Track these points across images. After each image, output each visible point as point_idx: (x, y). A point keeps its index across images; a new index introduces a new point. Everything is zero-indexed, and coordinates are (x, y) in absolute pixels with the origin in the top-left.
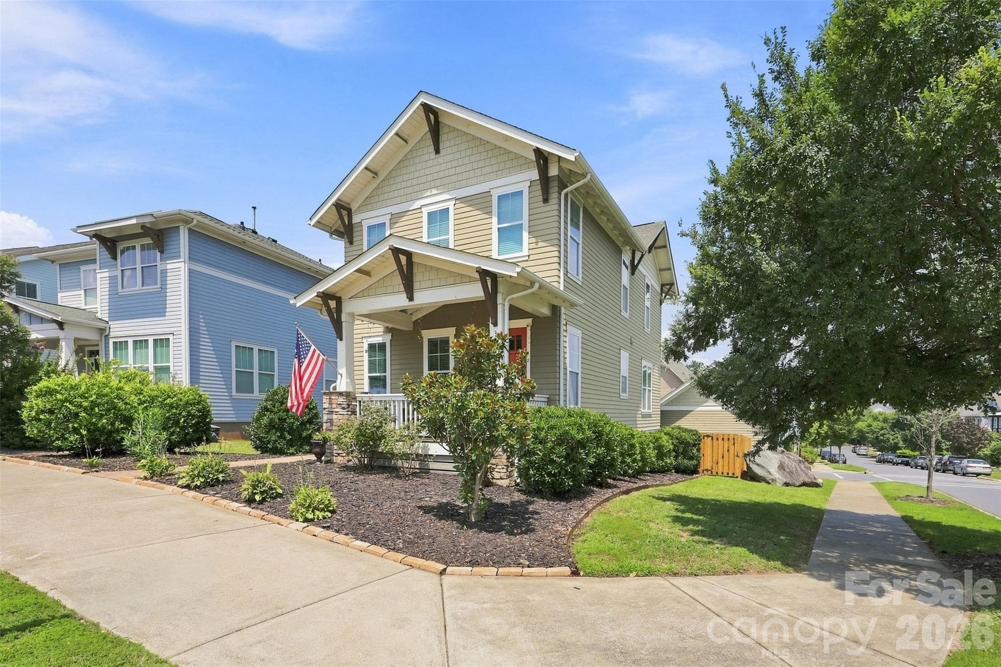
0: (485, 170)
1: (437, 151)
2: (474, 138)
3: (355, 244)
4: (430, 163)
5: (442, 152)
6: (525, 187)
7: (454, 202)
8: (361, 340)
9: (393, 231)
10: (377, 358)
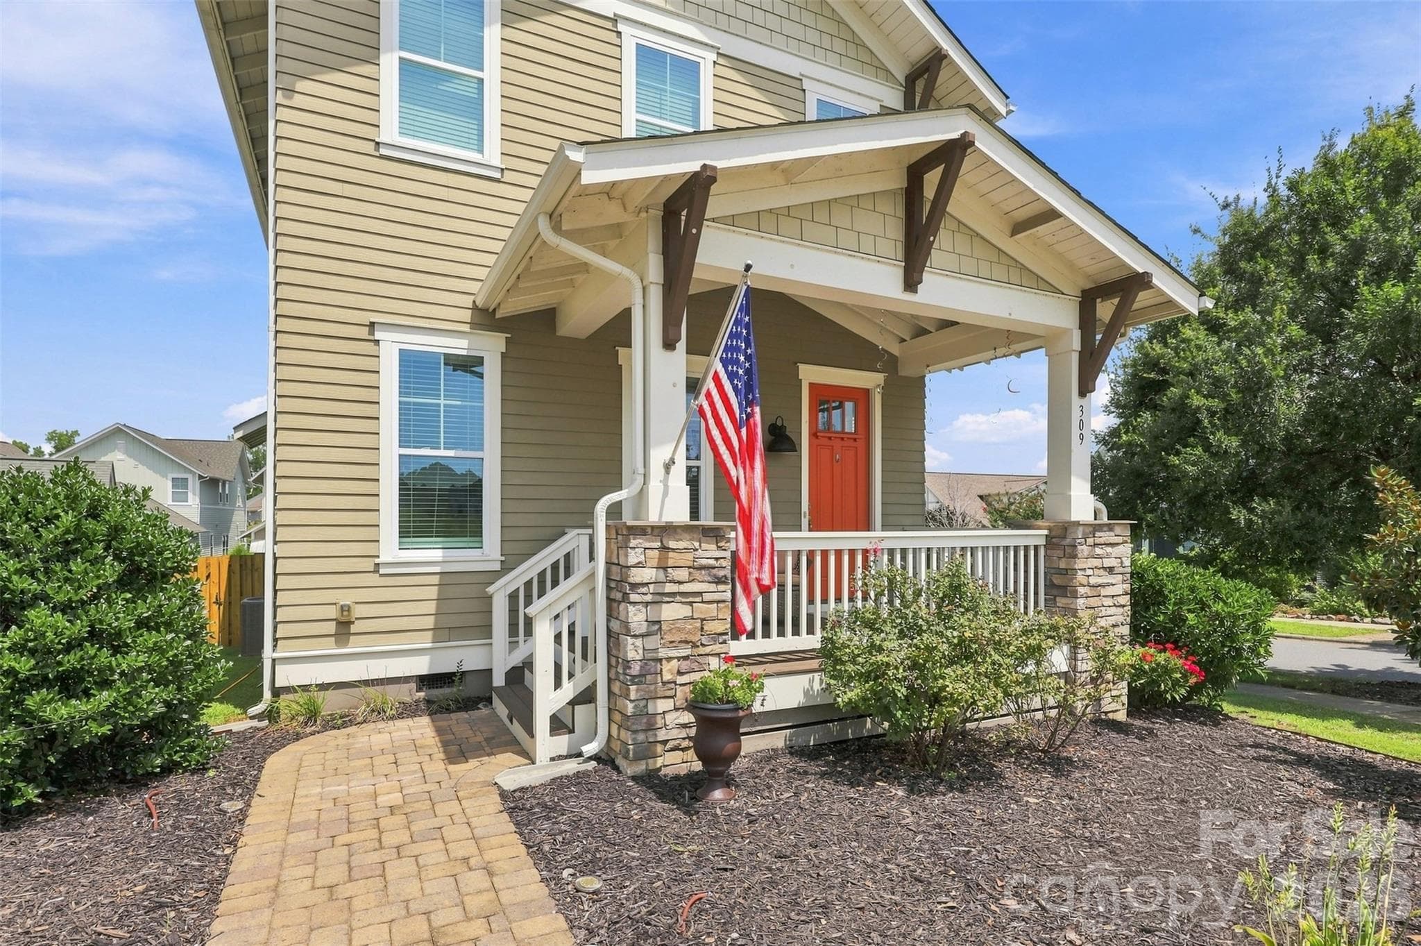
7: (715, 57)
8: (363, 332)
9: (511, 34)
10: (442, 402)
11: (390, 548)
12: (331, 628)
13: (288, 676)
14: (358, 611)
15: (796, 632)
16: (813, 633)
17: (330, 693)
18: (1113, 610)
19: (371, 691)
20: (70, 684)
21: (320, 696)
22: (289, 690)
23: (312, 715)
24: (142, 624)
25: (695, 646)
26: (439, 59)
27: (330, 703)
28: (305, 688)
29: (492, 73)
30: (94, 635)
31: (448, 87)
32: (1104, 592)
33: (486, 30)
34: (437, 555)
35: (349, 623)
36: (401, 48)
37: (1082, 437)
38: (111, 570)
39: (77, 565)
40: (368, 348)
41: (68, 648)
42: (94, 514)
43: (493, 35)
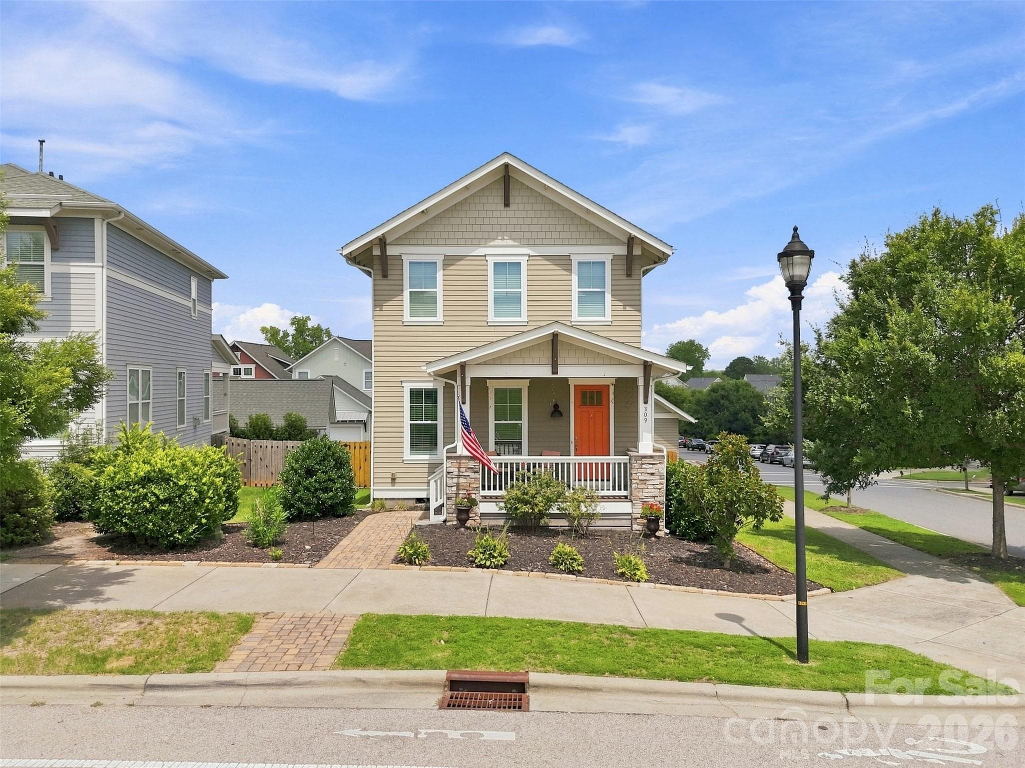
0: (563, 235)
1: (507, 204)
2: (552, 203)
3: (390, 277)
4: (497, 214)
5: (513, 206)
6: (608, 260)
7: (527, 258)
8: (399, 384)
9: (447, 272)
10: (424, 405)
11: (408, 455)
12: (390, 480)
13: (378, 495)
14: (398, 475)
15: (495, 489)
16: (502, 490)
17: (388, 501)
18: (653, 490)
19: (400, 502)
20: (326, 490)
21: (385, 502)
22: (378, 499)
23: (383, 507)
24: (339, 477)
25: (467, 490)
26: (422, 288)
27: (388, 505)
28: (381, 499)
29: (439, 290)
30: (329, 480)
31: (425, 295)
32: (647, 483)
33: (438, 274)
34: (427, 457)
35: (395, 479)
36: (410, 288)
37: (646, 420)
38: (333, 463)
39: (326, 462)
40: (400, 389)
41: (324, 482)
42: (329, 449)
43: (440, 275)
